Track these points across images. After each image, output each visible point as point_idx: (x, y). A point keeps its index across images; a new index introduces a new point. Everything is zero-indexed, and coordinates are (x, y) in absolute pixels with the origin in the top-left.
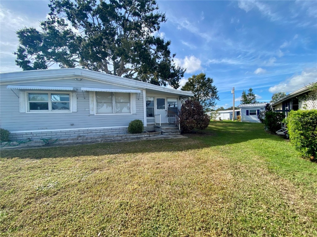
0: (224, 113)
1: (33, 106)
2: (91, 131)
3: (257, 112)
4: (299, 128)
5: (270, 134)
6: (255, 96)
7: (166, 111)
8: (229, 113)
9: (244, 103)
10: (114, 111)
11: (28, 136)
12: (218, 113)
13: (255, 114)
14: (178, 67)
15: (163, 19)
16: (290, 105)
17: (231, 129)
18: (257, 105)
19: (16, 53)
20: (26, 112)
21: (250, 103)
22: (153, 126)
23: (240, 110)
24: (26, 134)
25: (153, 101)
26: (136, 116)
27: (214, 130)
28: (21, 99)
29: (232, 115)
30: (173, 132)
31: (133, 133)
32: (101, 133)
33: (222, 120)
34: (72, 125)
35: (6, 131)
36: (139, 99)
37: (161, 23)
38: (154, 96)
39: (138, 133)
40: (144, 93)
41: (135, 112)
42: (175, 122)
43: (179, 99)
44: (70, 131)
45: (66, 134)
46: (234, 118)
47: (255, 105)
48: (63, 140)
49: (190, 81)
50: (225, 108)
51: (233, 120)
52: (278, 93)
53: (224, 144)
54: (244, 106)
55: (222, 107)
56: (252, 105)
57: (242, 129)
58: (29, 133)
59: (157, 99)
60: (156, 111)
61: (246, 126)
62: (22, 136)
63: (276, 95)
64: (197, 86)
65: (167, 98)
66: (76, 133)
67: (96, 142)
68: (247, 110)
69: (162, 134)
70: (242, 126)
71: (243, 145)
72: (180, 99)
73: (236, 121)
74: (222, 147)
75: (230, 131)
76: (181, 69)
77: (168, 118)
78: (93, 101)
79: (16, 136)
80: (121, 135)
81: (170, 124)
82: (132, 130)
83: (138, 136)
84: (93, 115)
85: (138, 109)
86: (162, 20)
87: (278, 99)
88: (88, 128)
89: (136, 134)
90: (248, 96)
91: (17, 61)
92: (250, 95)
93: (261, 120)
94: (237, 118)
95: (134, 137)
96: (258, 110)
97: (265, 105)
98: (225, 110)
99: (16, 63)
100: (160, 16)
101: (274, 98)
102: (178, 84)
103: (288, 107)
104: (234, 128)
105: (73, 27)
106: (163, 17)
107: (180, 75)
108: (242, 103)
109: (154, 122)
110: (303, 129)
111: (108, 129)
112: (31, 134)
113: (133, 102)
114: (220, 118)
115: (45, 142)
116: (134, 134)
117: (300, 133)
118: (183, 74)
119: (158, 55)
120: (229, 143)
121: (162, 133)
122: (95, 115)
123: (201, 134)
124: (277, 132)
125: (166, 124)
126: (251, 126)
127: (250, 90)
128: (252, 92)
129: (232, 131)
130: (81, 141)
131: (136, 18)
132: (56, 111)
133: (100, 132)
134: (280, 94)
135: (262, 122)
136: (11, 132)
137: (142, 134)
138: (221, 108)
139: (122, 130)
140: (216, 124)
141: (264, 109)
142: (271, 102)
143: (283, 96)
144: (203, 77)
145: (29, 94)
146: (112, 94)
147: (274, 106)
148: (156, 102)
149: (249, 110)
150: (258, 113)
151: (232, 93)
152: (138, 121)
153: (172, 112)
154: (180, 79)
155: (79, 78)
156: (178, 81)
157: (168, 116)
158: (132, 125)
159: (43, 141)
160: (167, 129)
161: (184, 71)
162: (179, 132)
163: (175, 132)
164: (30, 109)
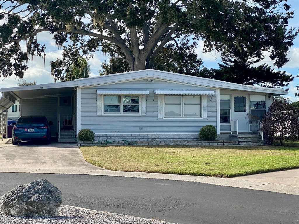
2: (159, 136)
7: (248, 114)
10: (183, 115)
11: (104, 138)
20: (102, 115)
24: (103, 136)
25: (229, 100)
26: (207, 120)
28: (98, 102)
31: (205, 140)
32: (168, 140)
34: (141, 129)
36: (211, 100)
38: (230, 93)
39: (210, 140)
40: (218, 92)
41: (206, 116)
43: (268, 97)
45: (135, 139)
59: (235, 98)
60: (234, 115)
62: (98, 138)
65: (250, 96)
66: (145, 137)
69: (239, 144)
77: (251, 124)
78: (162, 102)
80: (193, 141)
82: (204, 137)
84: (162, 118)
85: (210, 113)
88: (155, 133)
89: (209, 141)
95: (207, 144)
109: (230, 130)
111: (176, 134)
112: (106, 136)
113: (205, 103)
116: (206, 141)
130: (155, 144)
132: (127, 114)
133: (168, 138)
137: (215, 141)
139: (191, 137)
148: (234, 102)
152: (211, 126)
155: (150, 79)
157: (251, 122)
158: (204, 131)
159: (124, 142)
160: (246, 138)
161: (294, 33)
162: (262, 142)
163: (256, 142)
164: (105, 112)
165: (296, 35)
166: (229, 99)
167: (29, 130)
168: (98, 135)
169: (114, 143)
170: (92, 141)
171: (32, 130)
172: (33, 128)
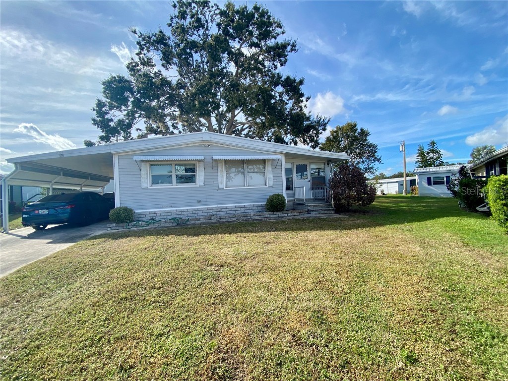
0: (388, 183)
1: (155, 180)
2: (220, 210)
3: (445, 179)
4: (501, 198)
5: (468, 211)
6: (441, 153)
7: (309, 181)
8: (397, 182)
9: (421, 165)
10: (246, 184)
11: (151, 215)
12: (379, 183)
13: (443, 183)
14: (317, 116)
15: (292, 48)
16: (497, 168)
17: (404, 205)
18: (445, 169)
19: (95, 108)
20: (149, 187)
21: (433, 166)
22: (291, 203)
23: (416, 177)
24: (150, 213)
25: (291, 169)
26: (273, 189)
27: (381, 209)
28: (143, 172)
29: (402, 185)
30: (325, 210)
31: (273, 211)
32: (231, 212)
33: (386, 194)
34: (199, 202)
35: (131, 210)
36: (276, 167)
37: (290, 54)
38: (291, 161)
40: (282, 158)
41: (271, 184)
42: (324, 196)
44: (197, 210)
46: (406, 190)
47: (441, 169)
48: (195, 220)
49: (332, 135)
50: (387, 174)
51: (404, 194)
52: (481, 147)
53: (402, 223)
54: (422, 170)
55: (382, 174)
56: (437, 169)
57: (423, 206)
58: (152, 212)
59: (297, 166)
60: (296, 182)
61: (429, 202)
62: (144, 216)
63: (479, 151)
64: (344, 143)
65: (310, 163)
66: (204, 211)
67: (231, 222)
68: (429, 176)
69: (308, 213)
70: (422, 202)
71: (428, 223)
72: (328, 164)
73: (409, 195)
74: (400, 226)
75: (405, 209)
76: (322, 120)
77: (313, 191)
78: (222, 171)
79: (138, 216)
80: (259, 213)
81: (315, 200)
82: (271, 208)
83: (280, 215)
84: (223, 189)
85: (276, 180)
86: (292, 50)
87: (482, 157)
88: (217, 206)
89: (277, 213)
90: (428, 153)
91: (93, 120)
92: (432, 152)
93: (454, 193)
94: (411, 192)
95: (275, 216)
96: (447, 177)
97: (457, 168)
98: (389, 178)
99: (93, 122)
100: (289, 45)
101: (474, 155)
102: (317, 141)
103: (493, 172)
104: (410, 205)
105: (163, 67)
106: (294, 46)
107: (321, 128)
108: (417, 165)
109: (294, 197)
110: (505, 198)
112: (155, 213)
113: (269, 170)
114: (382, 191)
115: (177, 223)
116: (275, 213)
117: (502, 203)
118: (325, 127)
119: (283, 99)
120: (408, 222)
121: (309, 211)
122: (225, 188)
123: (364, 212)
124: (477, 208)
125: (311, 199)
126: (437, 202)
127: (431, 143)
128: (435, 147)
129: (407, 209)
130: (214, 221)
131: (254, 50)
132: (180, 185)
134: (485, 148)
135: (455, 195)
136: (136, 211)
137: (284, 212)
138: (380, 174)
140: (379, 200)
141: (458, 175)
142: (470, 162)
143: (490, 153)
144: (353, 127)
145: (151, 165)
146: (243, 162)
147: (474, 170)
148: (295, 170)
149: (432, 176)
150: (448, 182)
151: (401, 150)
152: (278, 195)
153: (318, 182)
154: (321, 133)
155: (206, 144)
156: (318, 137)
157: (312, 189)
158: (272, 201)
159: (173, 220)
160: (315, 206)
161: (326, 121)
162: (333, 210)
163: (327, 210)
164: (153, 184)
165: (327, 123)
166: (291, 167)
167: (41, 212)
168: (144, 212)
169: (159, 222)
170: (127, 222)
171: (46, 212)
172: (47, 209)
